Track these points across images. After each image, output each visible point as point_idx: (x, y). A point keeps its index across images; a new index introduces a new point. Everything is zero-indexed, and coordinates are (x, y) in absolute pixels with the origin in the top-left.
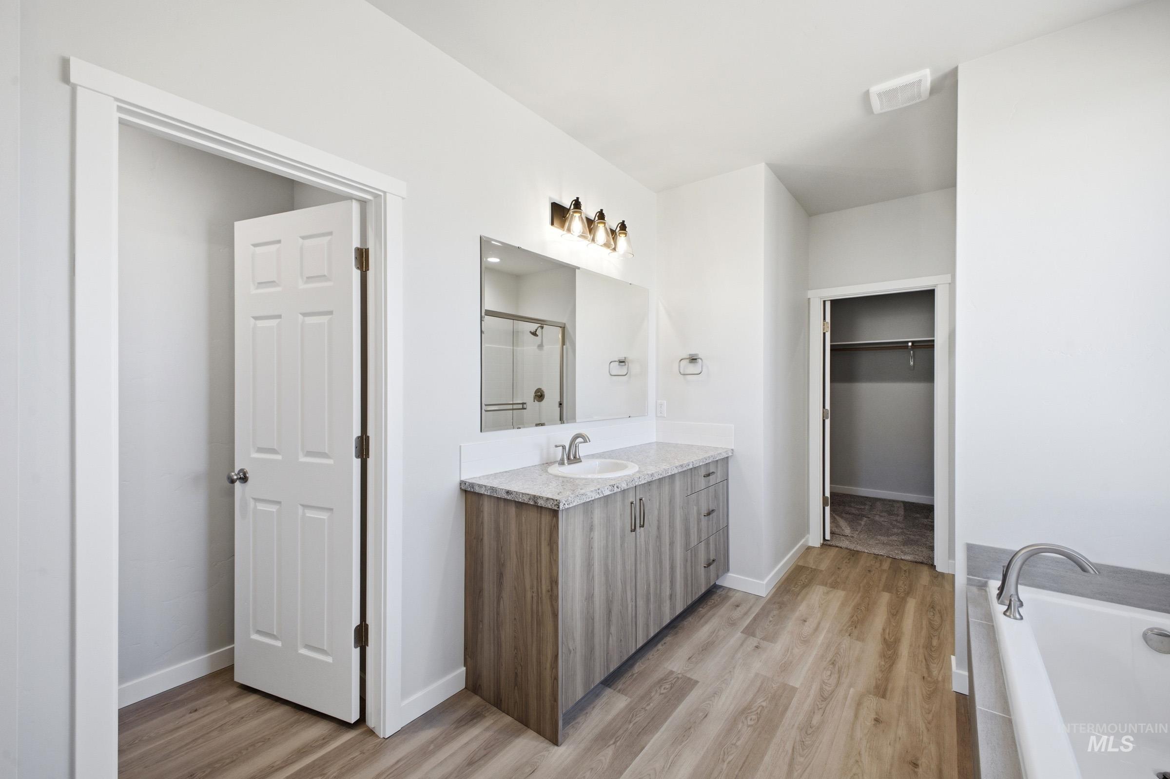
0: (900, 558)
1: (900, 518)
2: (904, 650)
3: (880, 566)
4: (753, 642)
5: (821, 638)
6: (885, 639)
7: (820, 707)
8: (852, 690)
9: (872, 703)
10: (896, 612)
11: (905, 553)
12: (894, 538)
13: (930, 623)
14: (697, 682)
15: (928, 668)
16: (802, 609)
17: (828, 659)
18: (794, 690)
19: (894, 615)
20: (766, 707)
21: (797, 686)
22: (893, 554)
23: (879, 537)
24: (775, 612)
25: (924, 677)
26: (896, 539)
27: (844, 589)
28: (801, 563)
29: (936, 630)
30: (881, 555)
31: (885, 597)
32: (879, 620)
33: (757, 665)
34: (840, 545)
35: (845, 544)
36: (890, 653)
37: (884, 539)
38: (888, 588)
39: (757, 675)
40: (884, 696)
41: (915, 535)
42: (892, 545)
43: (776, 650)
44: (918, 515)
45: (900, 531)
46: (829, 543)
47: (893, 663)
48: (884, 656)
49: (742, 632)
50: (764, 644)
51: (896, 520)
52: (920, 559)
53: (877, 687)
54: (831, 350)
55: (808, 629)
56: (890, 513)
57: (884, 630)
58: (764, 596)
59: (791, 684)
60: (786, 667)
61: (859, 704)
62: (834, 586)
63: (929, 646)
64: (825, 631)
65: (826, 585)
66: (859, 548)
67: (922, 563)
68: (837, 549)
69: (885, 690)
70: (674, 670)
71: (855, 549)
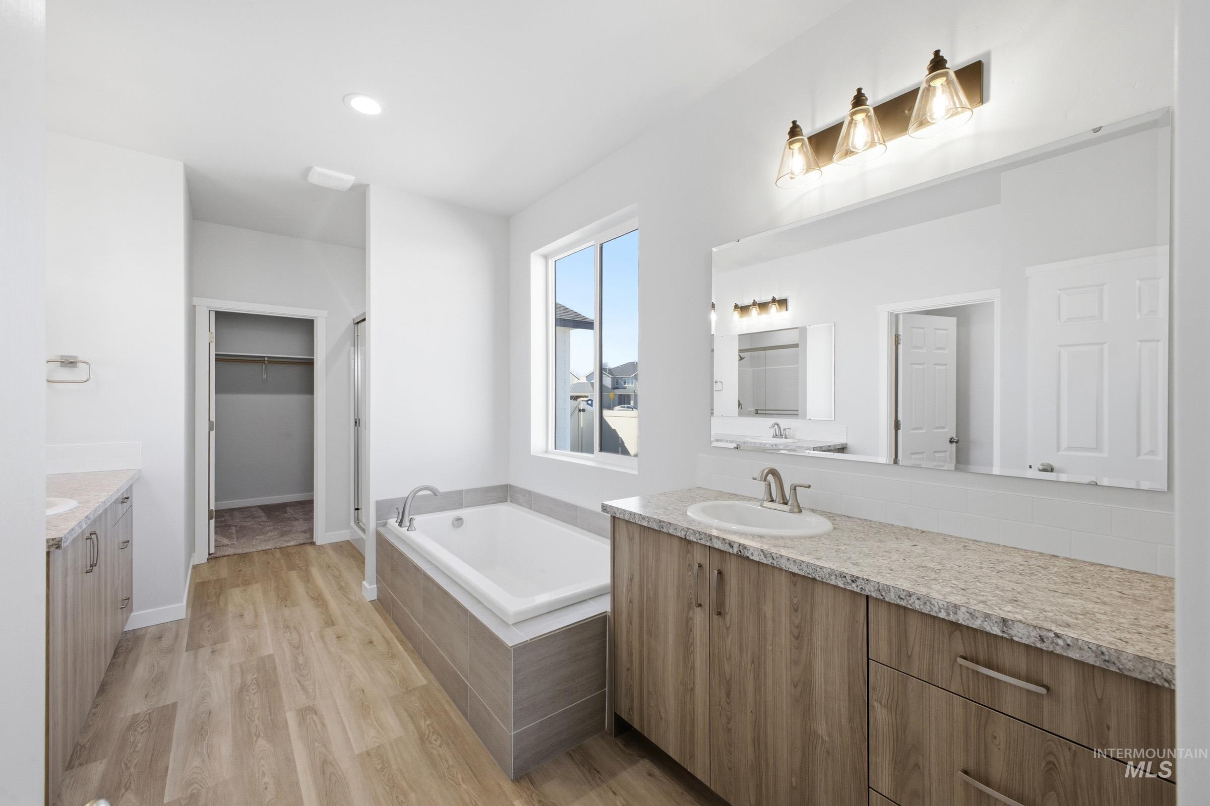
0: (285, 546)
1: (264, 519)
2: (328, 596)
3: (274, 557)
4: (205, 653)
5: (265, 619)
6: (312, 597)
7: (298, 653)
8: (312, 633)
9: (329, 632)
10: (307, 579)
11: (288, 541)
12: (270, 534)
13: (333, 576)
14: (174, 705)
15: (348, 598)
16: (231, 608)
17: (282, 627)
18: (271, 656)
19: (308, 581)
20: (258, 676)
21: (272, 653)
22: (279, 545)
23: (258, 537)
24: (208, 623)
25: (349, 604)
26: (272, 534)
27: (256, 583)
28: (199, 580)
29: (340, 578)
30: (269, 549)
31: (293, 575)
32: (299, 589)
33: (225, 662)
34: (227, 553)
35: (231, 551)
36: (321, 602)
37: (262, 537)
38: (291, 567)
39: (231, 666)
40: (333, 624)
41: (285, 527)
42: (273, 539)
43: (234, 642)
44: (277, 513)
45: (272, 528)
46: (215, 556)
47: (327, 607)
48: (319, 606)
49: (187, 651)
50: (219, 646)
51: (262, 521)
52: (302, 542)
53: (326, 623)
54: (217, 360)
55: (249, 618)
56: (253, 517)
57: (307, 593)
58: (184, 617)
59: (266, 654)
60: (252, 649)
61: (322, 637)
62: (246, 583)
63: (341, 588)
64: (265, 613)
65: (238, 586)
66: (246, 550)
67: (304, 544)
68: (225, 558)
69: (332, 621)
70: (136, 713)
71: (243, 553)
